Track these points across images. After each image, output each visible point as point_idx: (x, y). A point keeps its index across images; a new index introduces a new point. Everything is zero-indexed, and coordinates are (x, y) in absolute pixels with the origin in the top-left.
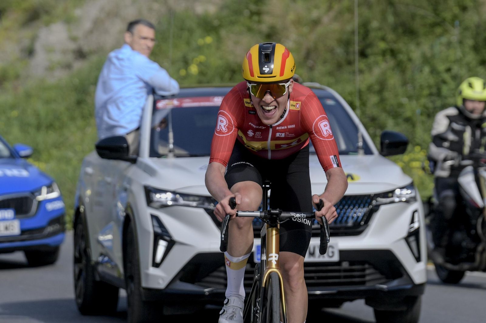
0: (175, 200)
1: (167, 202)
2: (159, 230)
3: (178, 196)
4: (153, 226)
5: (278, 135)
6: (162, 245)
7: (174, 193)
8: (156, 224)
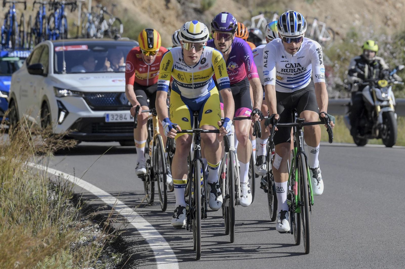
0: (68, 93)
1: (64, 94)
2: (61, 107)
3: (70, 92)
4: (58, 105)
5: (152, 69)
6: (63, 114)
7: (68, 90)
8: (59, 104)
